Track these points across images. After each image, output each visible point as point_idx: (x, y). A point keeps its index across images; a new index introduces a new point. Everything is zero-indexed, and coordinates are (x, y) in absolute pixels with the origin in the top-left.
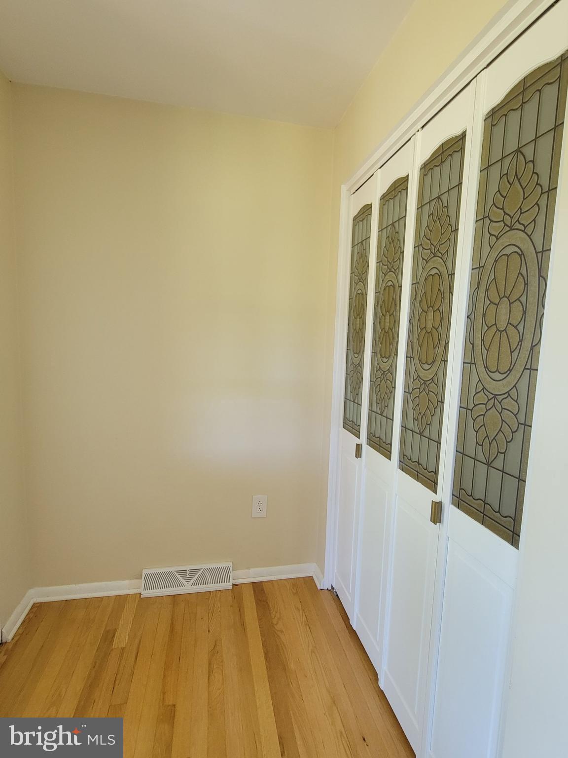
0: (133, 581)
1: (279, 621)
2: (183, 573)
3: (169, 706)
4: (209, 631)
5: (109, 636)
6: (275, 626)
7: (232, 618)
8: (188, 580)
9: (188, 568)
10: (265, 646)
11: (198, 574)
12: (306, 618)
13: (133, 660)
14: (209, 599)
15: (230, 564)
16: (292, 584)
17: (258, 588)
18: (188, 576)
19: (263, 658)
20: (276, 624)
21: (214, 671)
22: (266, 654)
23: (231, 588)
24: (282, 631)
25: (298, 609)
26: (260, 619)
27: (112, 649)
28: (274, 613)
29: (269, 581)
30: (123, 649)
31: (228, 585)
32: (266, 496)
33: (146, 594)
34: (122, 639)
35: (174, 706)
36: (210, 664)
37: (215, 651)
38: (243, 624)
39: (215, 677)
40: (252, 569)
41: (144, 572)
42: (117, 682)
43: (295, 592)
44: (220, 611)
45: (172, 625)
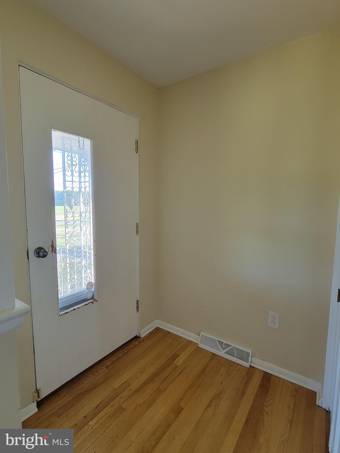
0: (197, 335)
1: (269, 406)
2: (221, 343)
3: (180, 406)
4: (221, 384)
5: (175, 357)
6: (265, 408)
7: (239, 384)
8: (223, 349)
9: (225, 342)
10: (249, 414)
11: (229, 348)
12: (293, 417)
13: (178, 374)
14: (232, 366)
15: (250, 352)
16: (295, 389)
17: (267, 377)
18: (223, 347)
19: (244, 420)
20: (266, 407)
21: (211, 406)
22: (247, 420)
23: (249, 367)
24: (267, 413)
25: (289, 407)
26: (256, 396)
27: (173, 363)
28: (269, 399)
29: (278, 377)
30: (177, 366)
31: (247, 365)
32: (279, 314)
33: (201, 345)
34: (179, 361)
35: (182, 409)
36: (211, 401)
37: (218, 396)
38: (243, 393)
39: (210, 410)
40: (265, 362)
41: (202, 333)
42: (166, 380)
43: (294, 394)
44: (234, 377)
45: (204, 369)
